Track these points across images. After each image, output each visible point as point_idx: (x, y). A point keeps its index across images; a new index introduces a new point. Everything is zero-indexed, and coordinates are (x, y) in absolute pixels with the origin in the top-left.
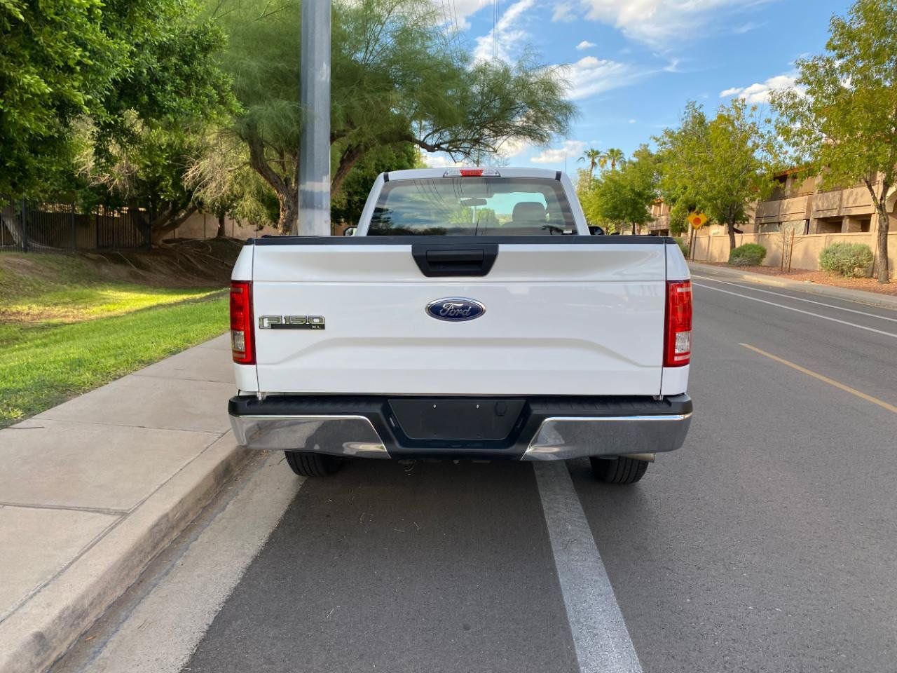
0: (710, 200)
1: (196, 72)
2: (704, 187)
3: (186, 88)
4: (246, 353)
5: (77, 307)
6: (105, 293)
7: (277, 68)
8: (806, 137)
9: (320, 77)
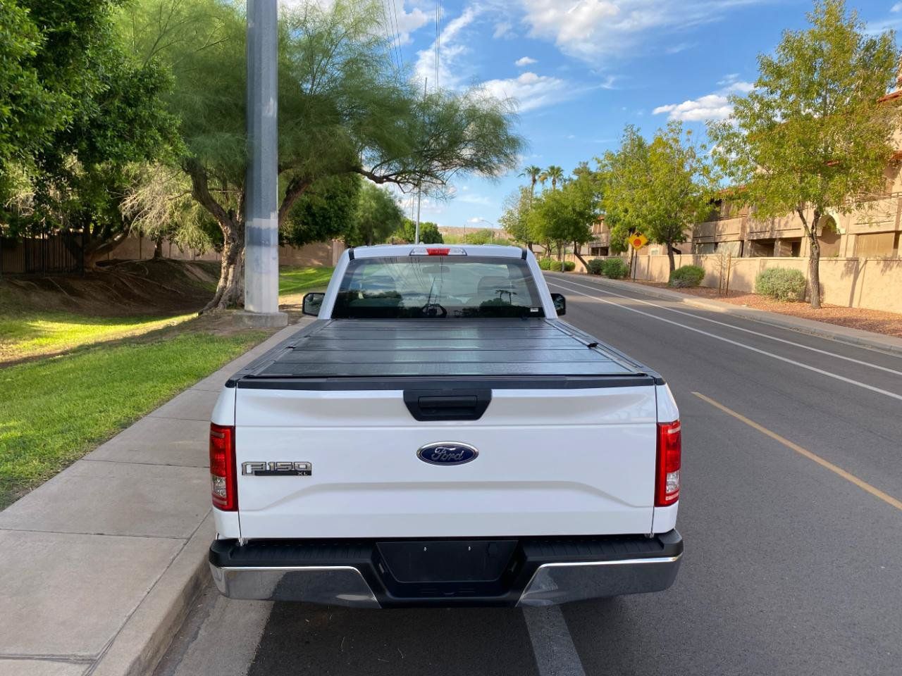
0: (650, 223)
1: (140, 117)
2: (644, 210)
3: (130, 131)
4: (227, 499)
5: (6, 342)
6: (36, 324)
7: (221, 102)
8: (741, 167)
9: (267, 112)
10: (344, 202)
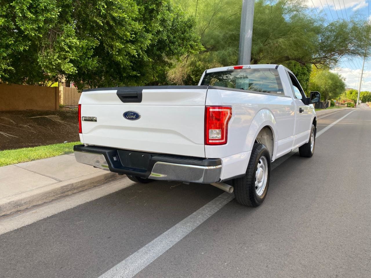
3: (182, 43)
9: (247, 36)
10: (301, 78)
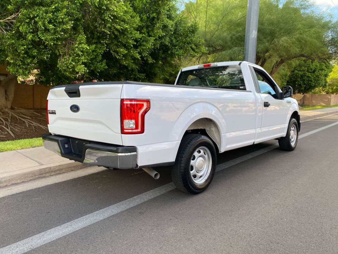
3: (184, 46)
9: (252, 36)
10: (319, 73)
